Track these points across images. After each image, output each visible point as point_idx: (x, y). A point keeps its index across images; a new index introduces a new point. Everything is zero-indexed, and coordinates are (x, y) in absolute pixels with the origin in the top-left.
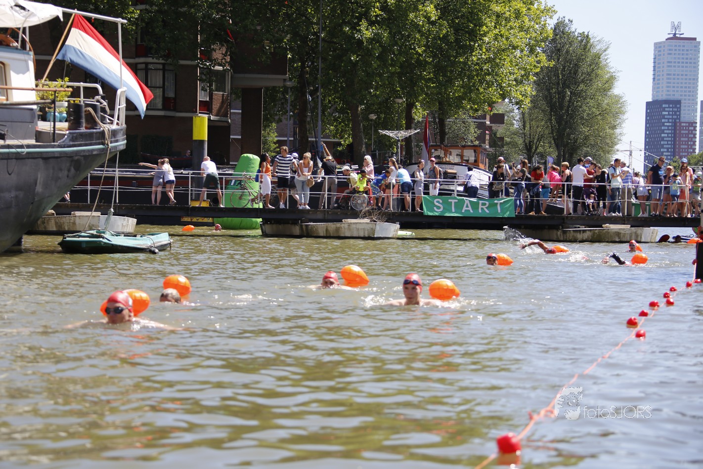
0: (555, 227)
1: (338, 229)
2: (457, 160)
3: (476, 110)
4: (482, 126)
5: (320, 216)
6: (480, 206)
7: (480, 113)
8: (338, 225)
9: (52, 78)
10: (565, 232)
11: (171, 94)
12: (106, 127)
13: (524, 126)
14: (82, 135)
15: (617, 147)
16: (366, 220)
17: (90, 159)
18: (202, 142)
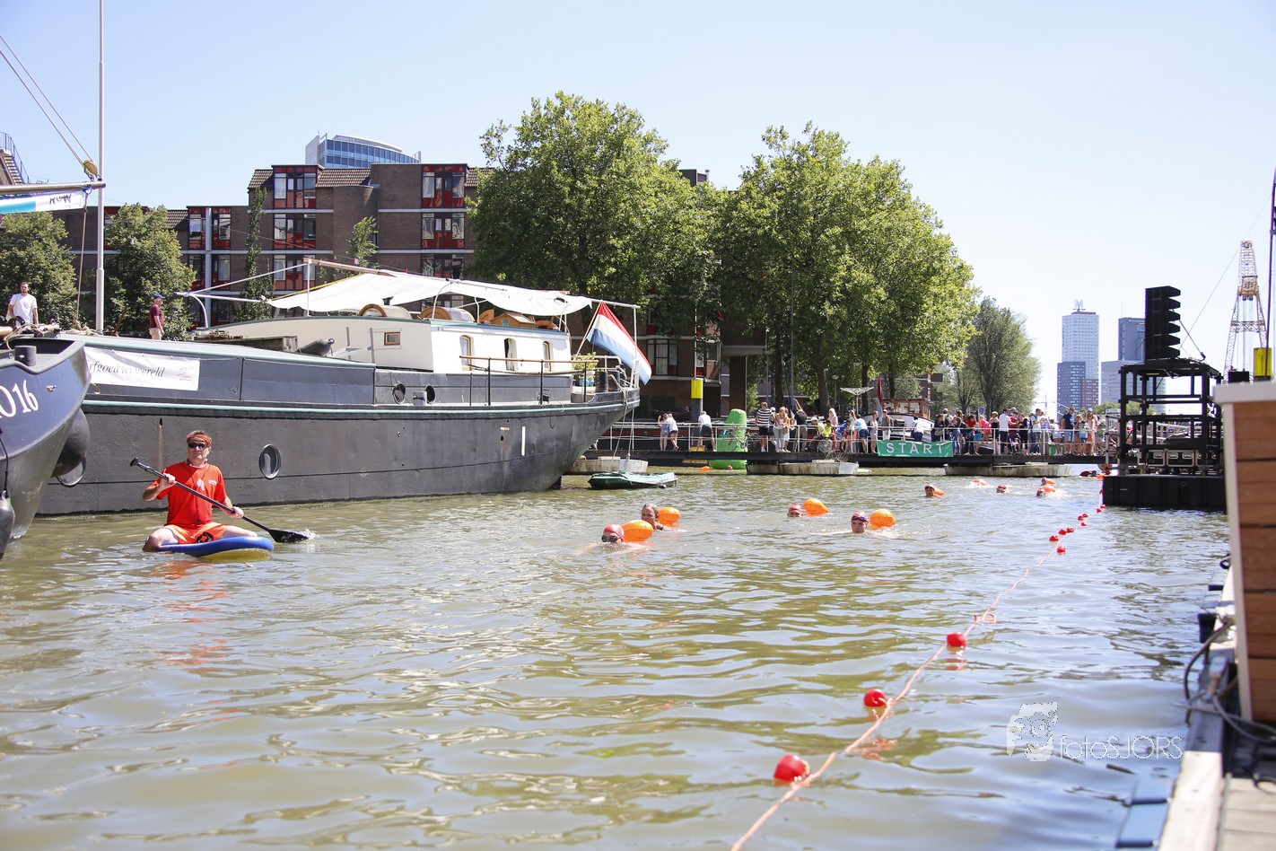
0: (986, 465)
1: (808, 468)
2: (905, 411)
3: (920, 371)
4: (924, 384)
5: (794, 458)
6: (925, 448)
7: (922, 373)
8: (809, 464)
9: (584, 352)
10: (994, 469)
11: (674, 363)
12: (624, 390)
13: (959, 383)
14: (606, 396)
15: (1034, 400)
16: (832, 461)
17: (612, 413)
18: (699, 399)
